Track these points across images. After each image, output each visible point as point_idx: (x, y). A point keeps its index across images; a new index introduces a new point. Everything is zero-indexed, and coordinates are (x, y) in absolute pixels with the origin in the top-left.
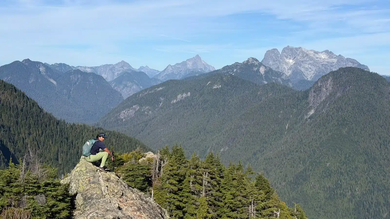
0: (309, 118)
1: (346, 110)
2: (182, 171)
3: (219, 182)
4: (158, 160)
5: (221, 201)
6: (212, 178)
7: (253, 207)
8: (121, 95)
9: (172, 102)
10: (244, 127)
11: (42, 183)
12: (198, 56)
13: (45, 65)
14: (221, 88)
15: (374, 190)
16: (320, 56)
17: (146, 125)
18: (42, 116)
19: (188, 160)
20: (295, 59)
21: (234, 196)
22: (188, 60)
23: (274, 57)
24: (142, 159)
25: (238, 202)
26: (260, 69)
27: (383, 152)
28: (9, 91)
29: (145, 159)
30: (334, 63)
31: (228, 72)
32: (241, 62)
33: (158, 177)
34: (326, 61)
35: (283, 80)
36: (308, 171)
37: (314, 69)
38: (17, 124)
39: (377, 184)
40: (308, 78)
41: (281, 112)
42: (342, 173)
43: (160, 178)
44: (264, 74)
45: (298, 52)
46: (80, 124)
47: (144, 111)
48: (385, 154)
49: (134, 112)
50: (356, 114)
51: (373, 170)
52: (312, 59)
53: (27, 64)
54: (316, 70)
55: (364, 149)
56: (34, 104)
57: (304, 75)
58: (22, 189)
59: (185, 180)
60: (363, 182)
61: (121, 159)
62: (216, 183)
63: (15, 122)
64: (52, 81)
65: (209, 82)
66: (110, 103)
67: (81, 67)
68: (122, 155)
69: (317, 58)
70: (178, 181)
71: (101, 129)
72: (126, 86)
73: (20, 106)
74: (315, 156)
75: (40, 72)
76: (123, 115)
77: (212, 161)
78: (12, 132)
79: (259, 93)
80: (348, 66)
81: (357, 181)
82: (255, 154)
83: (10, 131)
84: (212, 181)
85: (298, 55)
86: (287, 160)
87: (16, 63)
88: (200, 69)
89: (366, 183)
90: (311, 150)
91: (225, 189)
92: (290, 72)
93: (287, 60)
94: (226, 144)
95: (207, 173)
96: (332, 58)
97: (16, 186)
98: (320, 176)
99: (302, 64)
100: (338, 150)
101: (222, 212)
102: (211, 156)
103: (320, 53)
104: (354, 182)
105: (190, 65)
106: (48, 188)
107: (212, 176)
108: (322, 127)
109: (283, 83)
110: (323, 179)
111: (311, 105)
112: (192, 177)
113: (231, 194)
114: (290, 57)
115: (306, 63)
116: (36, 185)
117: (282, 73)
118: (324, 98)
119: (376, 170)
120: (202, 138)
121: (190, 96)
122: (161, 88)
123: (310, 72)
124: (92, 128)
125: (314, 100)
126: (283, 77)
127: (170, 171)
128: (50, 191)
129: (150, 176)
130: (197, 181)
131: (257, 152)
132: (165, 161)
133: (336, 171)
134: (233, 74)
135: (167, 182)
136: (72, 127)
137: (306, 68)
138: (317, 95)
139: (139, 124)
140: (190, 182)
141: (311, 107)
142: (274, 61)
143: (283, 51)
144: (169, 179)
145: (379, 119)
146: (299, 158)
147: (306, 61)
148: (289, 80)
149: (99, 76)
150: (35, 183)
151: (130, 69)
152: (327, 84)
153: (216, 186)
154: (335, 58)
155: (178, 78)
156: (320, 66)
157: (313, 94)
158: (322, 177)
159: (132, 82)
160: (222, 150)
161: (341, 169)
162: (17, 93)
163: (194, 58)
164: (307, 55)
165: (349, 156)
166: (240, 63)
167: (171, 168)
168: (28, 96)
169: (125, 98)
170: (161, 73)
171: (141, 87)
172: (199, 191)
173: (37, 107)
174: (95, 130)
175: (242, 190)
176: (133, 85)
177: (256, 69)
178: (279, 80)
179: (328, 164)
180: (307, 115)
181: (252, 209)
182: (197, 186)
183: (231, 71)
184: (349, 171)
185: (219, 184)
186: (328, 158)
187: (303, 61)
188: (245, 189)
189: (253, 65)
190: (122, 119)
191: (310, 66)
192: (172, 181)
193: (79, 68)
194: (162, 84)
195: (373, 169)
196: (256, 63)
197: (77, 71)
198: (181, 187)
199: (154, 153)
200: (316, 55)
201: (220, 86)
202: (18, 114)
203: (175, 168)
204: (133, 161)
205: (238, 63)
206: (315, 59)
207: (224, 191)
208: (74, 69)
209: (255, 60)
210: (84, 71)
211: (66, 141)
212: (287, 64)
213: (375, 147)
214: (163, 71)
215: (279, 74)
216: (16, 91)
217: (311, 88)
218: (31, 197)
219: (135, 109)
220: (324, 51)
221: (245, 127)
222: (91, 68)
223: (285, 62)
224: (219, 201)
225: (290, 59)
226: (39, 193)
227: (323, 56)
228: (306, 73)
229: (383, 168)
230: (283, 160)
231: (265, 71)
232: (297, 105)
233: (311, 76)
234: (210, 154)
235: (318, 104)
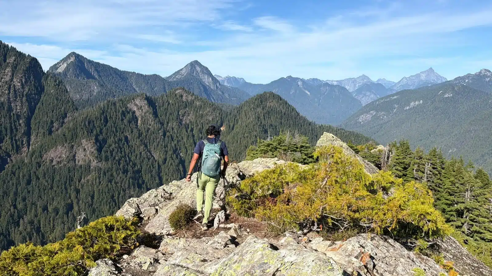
2: (407, 161)
3: (441, 172)
4: (387, 151)
5: (442, 188)
6: (434, 168)
7: (469, 194)
8: (360, 103)
9: (405, 109)
11: (299, 146)
12: (431, 68)
13: (302, 80)
14: (452, 97)
17: (381, 127)
18: (298, 119)
19: (413, 152)
21: (453, 183)
22: (422, 72)
24: (373, 150)
25: (456, 188)
28: (276, 100)
29: (376, 150)
31: (460, 82)
32: (474, 74)
33: (387, 164)
38: (281, 124)
43: (388, 165)
46: (326, 125)
47: (380, 116)
49: (371, 116)
53: (289, 80)
56: (293, 109)
58: (287, 148)
59: (409, 169)
61: (357, 149)
62: (437, 173)
63: (280, 122)
64: (307, 92)
65: (441, 92)
66: (351, 109)
67: (329, 81)
68: (358, 147)
70: (403, 168)
71: (343, 129)
72: (365, 95)
73: (283, 111)
75: (298, 86)
76: (362, 119)
77: (434, 154)
78: (278, 130)
82: (483, 156)
83: (276, 129)
84: (434, 171)
87: (282, 79)
88: (432, 80)
91: (445, 177)
94: (455, 146)
95: (430, 164)
97: (284, 146)
101: (442, 196)
102: (435, 151)
105: (423, 77)
106: (303, 149)
107: (433, 166)
112: (416, 166)
113: (450, 182)
116: (295, 146)
120: (431, 140)
121: (422, 103)
122: (395, 97)
124: (335, 129)
127: (397, 159)
128: (304, 150)
129: (380, 163)
130: (420, 169)
131: (485, 155)
132: (393, 152)
134: (465, 84)
135: (394, 168)
136: (320, 127)
139: (375, 127)
140: (414, 169)
144: (395, 166)
149: (343, 87)
150: (295, 145)
151: (369, 82)
153: (437, 175)
155: (411, 88)
159: (370, 92)
160: (450, 151)
162: (282, 101)
163: (427, 70)
167: (398, 157)
168: (289, 104)
169: (364, 105)
170: (396, 84)
171: (378, 96)
172: (421, 178)
173: (295, 112)
174: (338, 130)
175: (460, 179)
176: (371, 95)
177: (488, 79)
181: (469, 195)
182: (419, 173)
183: (463, 81)
185: (440, 173)
188: (463, 178)
189: (485, 76)
190: (360, 123)
192: (398, 167)
193: (328, 82)
194: (397, 94)
196: (489, 74)
197: (326, 84)
198: (406, 173)
199: (384, 146)
201: (451, 95)
202: (282, 116)
203: (401, 157)
204: (366, 150)
205: (470, 74)
207: (444, 179)
208: (324, 82)
209: (487, 71)
210: (331, 84)
211: (316, 137)
214: (397, 83)
216: (281, 99)
218: (292, 153)
219: (372, 114)
221: (475, 132)
222: (337, 81)
224: (440, 187)
226: (297, 151)
234: (434, 149)
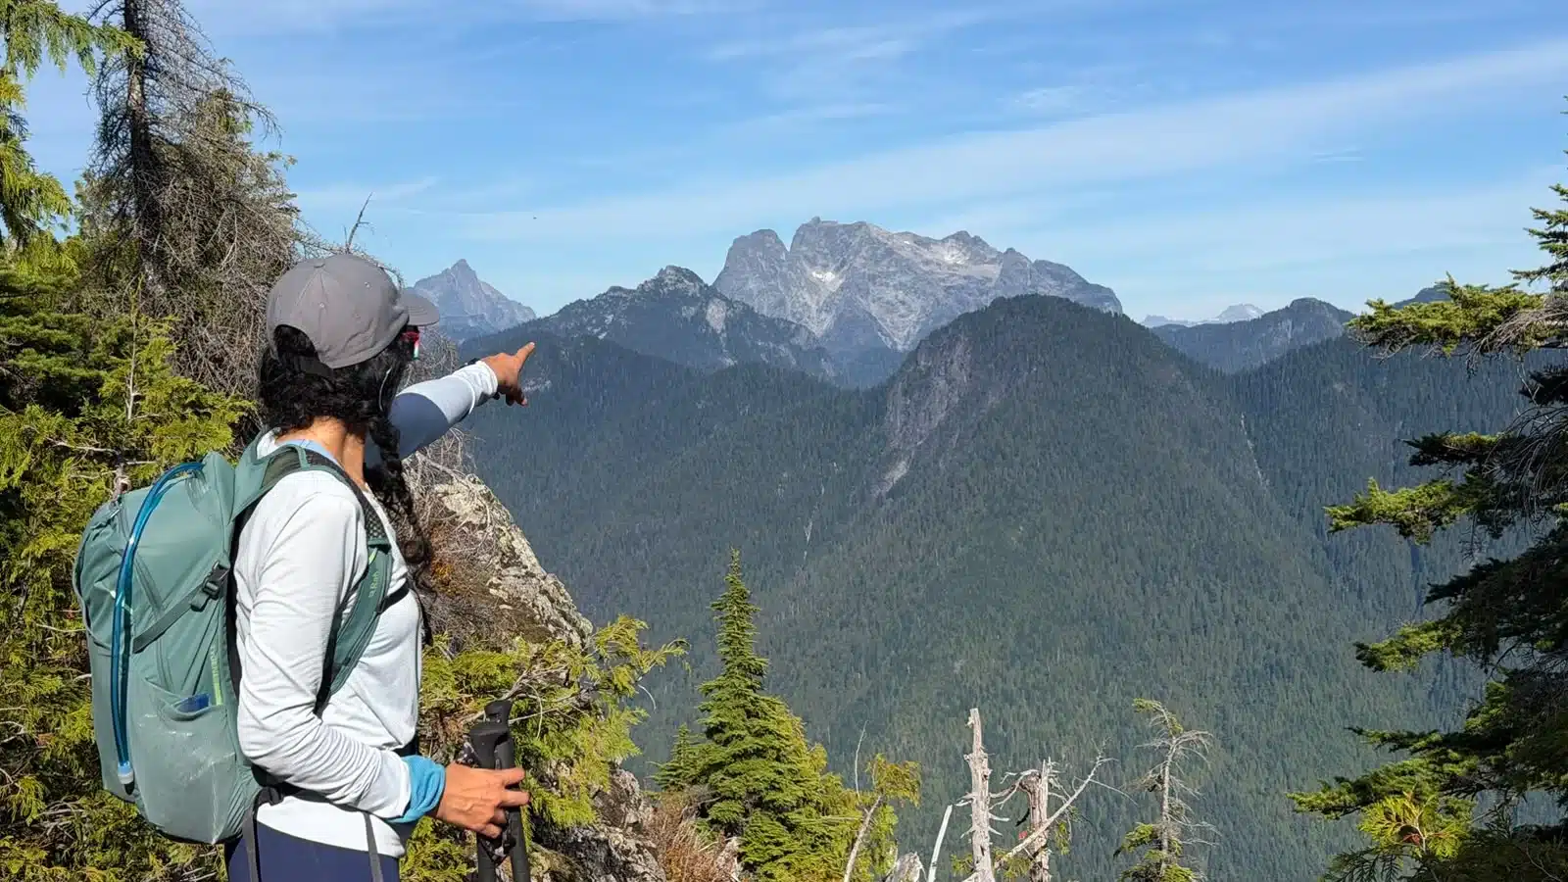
0: (891, 494)
1: (1018, 459)
10: (644, 541)
12: (462, 265)
14: (550, 393)
15: (1124, 753)
16: (937, 256)
20: (846, 268)
22: (424, 282)
23: (763, 263)
26: (710, 311)
27: (1154, 611)
30: (990, 280)
31: (582, 327)
32: (634, 286)
34: (963, 272)
35: (796, 350)
36: (886, 697)
37: (917, 304)
39: (1135, 727)
40: (895, 343)
41: (785, 475)
42: (1008, 699)
44: (723, 331)
45: (855, 242)
48: (1159, 616)
50: (1056, 472)
51: (1120, 679)
52: (907, 267)
54: (923, 309)
55: (1085, 602)
57: (880, 329)
60: (1084, 725)
69: (927, 263)
74: (911, 635)
79: (700, 407)
80: (1042, 291)
81: (1064, 719)
85: (857, 253)
86: (808, 659)
88: (472, 317)
89: (1096, 727)
90: (896, 615)
92: (828, 320)
93: (814, 274)
96: (983, 260)
98: (930, 712)
99: (872, 288)
100: (991, 610)
103: (936, 242)
104: (1050, 727)
108: (934, 525)
109: (798, 363)
110: (942, 721)
111: (895, 444)
114: (825, 262)
115: (887, 285)
117: (793, 326)
118: (942, 416)
119: (1130, 676)
123: (902, 316)
125: (905, 423)
126: (799, 340)
133: (988, 691)
134: (603, 335)
137: (888, 302)
138: (918, 404)
141: (895, 450)
142: (764, 278)
143: (798, 239)
145: (1137, 486)
146: (853, 649)
147: (888, 275)
148: (820, 352)
152: (952, 362)
154: (993, 261)
156: (941, 295)
157: (901, 401)
158: (939, 713)
161: (1004, 681)
163: (446, 272)
164: (890, 252)
165: (1034, 630)
166: (631, 291)
177: (693, 310)
178: (784, 350)
179: (957, 665)
180: (880, 482)
183: (594, 321)
184: (1034, 686)
186: (958, 641)
187: (873, 278)
189: (679, 298)
191: (901, 294)
195: (1119, 674)
196: (693, 289)
200: (923, 251)
201: (548, 382)
205: (620, 289)
206: (921, 266)
209: (686, 277)
212: (814, 287)
213: (1127, 592)
215: (781, 330)
217: (893, 378)
220: (953, 236)
221: (649, 541)
223: (807, 280)
225: (825, 267)
227: (950, 256)
228: (887, 322)
229: (1155, 666)
230: (792, 660)
231: (727, 320)
232: (845, 444)
233: (909, 332)
235: (921, 437)
